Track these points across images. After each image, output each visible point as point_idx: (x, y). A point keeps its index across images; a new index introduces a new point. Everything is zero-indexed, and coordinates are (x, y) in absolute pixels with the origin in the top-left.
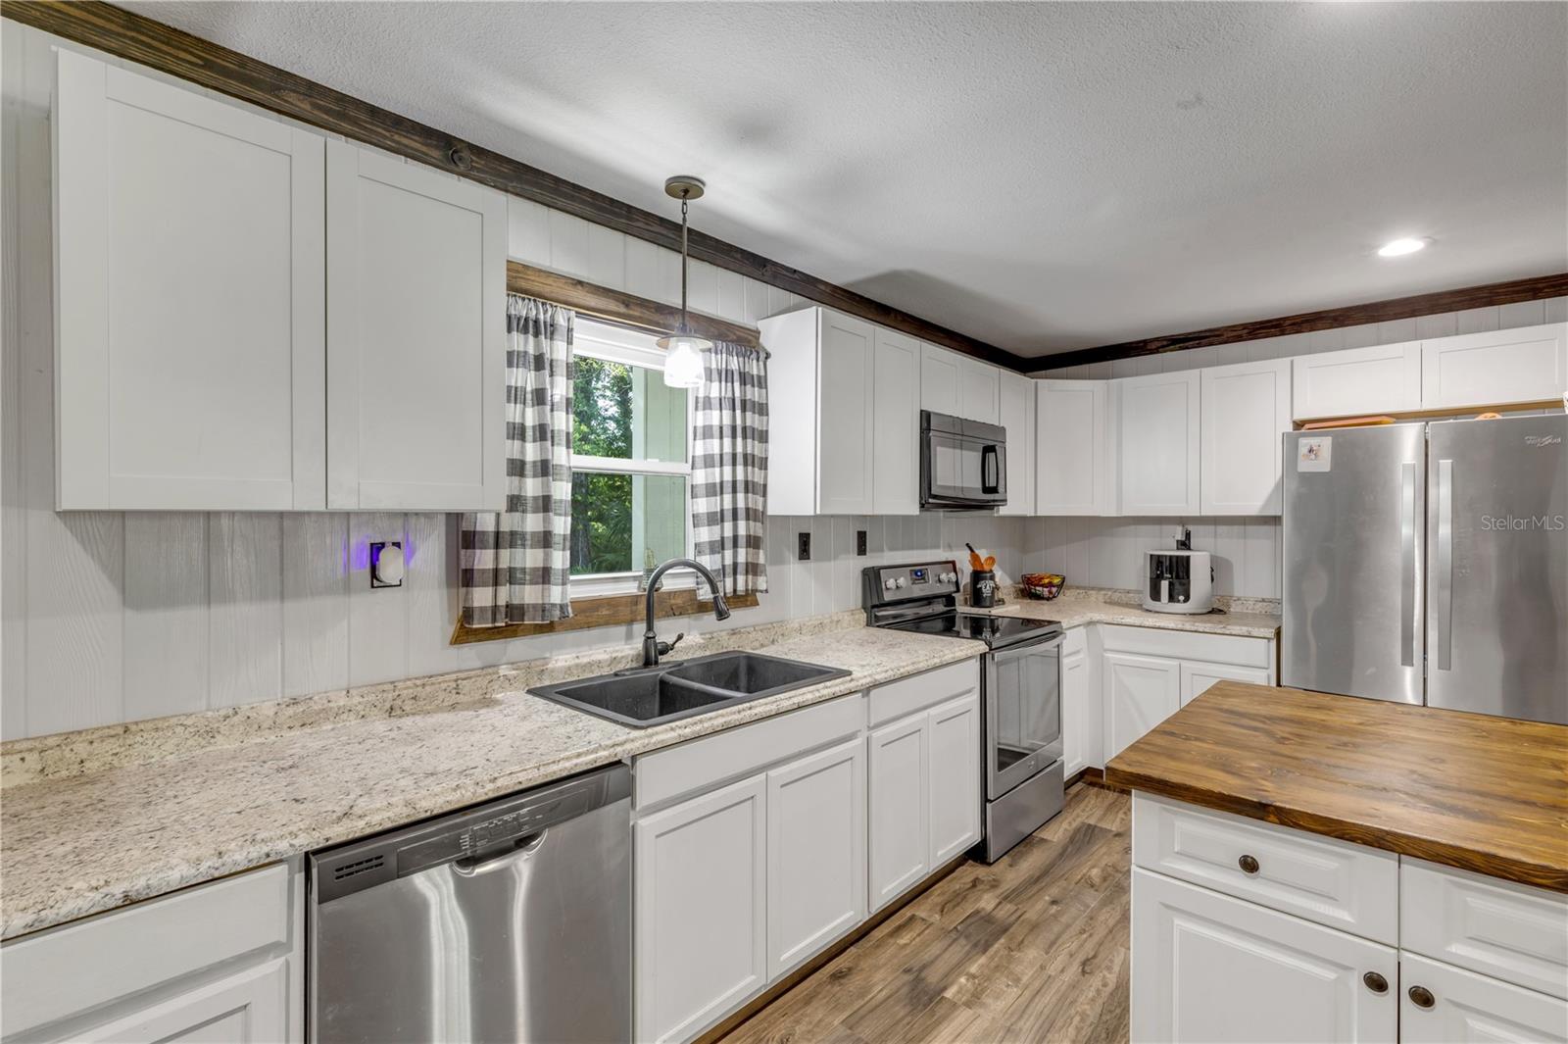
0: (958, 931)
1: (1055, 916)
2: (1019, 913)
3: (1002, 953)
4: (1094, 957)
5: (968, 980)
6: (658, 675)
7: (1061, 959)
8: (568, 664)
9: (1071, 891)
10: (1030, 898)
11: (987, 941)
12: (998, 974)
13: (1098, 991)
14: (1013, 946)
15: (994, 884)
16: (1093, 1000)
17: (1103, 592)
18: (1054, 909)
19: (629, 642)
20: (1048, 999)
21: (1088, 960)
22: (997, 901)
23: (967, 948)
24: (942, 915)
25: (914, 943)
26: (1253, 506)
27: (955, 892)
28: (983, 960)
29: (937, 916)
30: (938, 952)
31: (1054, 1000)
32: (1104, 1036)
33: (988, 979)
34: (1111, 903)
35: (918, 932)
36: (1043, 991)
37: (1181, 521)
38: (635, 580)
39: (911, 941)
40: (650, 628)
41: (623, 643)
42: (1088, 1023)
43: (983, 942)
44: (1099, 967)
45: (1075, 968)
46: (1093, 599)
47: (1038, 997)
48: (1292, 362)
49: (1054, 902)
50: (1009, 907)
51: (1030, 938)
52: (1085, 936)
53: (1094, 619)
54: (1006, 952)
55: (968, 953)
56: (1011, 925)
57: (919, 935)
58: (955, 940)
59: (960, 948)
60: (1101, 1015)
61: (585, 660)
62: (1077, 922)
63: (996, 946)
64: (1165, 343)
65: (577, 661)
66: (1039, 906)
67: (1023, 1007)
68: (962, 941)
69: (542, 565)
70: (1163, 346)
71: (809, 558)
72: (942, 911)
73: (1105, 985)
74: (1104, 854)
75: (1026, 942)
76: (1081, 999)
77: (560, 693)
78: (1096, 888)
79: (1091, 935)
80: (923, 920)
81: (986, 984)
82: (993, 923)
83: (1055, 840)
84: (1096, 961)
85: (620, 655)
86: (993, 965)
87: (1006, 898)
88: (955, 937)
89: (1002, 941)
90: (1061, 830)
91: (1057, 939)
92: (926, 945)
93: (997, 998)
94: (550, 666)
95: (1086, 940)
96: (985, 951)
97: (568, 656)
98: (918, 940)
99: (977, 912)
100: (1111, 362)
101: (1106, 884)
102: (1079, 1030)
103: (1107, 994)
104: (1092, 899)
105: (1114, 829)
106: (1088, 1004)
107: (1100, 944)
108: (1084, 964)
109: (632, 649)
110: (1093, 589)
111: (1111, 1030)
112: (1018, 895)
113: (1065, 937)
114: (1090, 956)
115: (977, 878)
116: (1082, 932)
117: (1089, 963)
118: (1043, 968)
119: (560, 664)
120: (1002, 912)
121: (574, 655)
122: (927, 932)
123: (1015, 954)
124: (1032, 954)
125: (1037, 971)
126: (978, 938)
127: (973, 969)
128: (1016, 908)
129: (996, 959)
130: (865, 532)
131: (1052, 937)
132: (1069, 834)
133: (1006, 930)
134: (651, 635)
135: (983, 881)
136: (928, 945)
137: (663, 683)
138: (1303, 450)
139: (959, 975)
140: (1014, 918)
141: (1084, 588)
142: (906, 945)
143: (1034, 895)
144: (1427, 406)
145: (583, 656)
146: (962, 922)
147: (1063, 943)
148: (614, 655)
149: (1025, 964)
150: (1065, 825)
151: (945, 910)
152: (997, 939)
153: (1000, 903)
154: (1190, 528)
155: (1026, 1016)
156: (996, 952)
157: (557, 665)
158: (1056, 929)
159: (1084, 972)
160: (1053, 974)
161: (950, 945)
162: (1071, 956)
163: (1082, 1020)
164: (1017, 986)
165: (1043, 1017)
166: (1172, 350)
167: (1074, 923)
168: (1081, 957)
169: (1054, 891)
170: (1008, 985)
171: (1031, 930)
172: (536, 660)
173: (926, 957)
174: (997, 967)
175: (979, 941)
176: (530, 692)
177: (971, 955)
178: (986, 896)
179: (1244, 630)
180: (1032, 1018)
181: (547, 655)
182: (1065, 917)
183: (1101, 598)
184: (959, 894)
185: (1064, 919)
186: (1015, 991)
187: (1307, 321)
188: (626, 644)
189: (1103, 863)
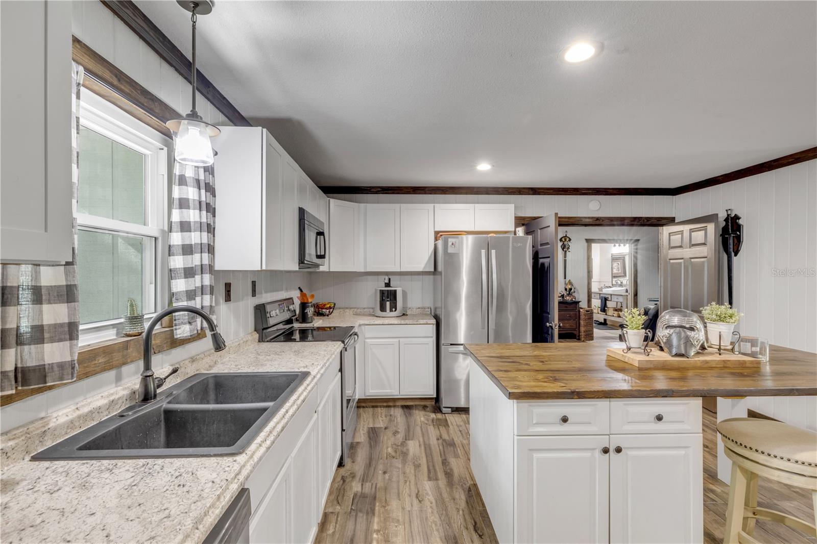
0: (354, 510)
1: (390, 479)
2: (374, 486)
3: (381, 511)
4: (418, 492)
5: (377, 534)
6: (162, 406)
7: (407, 499)
8: (70, 417)
9: (387, 464)
10: (373, 475)
11: (371, 508)
12: (388, 523)
13: (431, 507)
14: (384, 504)
15: (353, 476)
16: (432, 513)
17: (353, 310)
18: (387, 476)
19: (119, 384)
20: (416, 523)
21: (417, 494)
22: (360, 484)
23: (365, 517)
24: (340, 505)
25: (337, 529)
26: (420, 267)
27: (337, 489)
28: (376, 519)
29: (338, 507)
30: (353, 527)
31: (419, 522)
32: (448, 528)
33: (386, 529)
34: (406, 462)
35: (334, 521)
36: (411, 520)
37: (387, 273)
38: (113, 328)
39: (335, 529)
40: (147, 367)
41: (114, 385)
42: (439, 525)
43: (369, 510)
44: (423, 495)
45: (415, 501)
46: (347, 313)
47: (412, 524)
48: (434, 206)
49: (385, 473)
50: (368, 485)
51: (388, 496)
52: (408, 483)
53: (361, 323)
54: (383, 509)
55: (367, 519)
56: (375, 493)
57: (336, 523)
58: (356, 516)
59: (362, 518)
60: (440, 518)
61: (86, 410)
62: (400, 477)
63: (377, 508)
64: (379, 189)
65: (78, 413)
66: (380, 477)
67: (410, 534)
68: (360, 515)
69: (66, 321)
70: (379, 191)
71: (230, 301)
72: (339, 503)
73: (431, 503)
74: (387, 440)
75: (388, 499)
76: (429, 515)
77: (81, 449)
78: (395, 457)
79: (410, 482)
80: (332, 513)
81: (387, 532)
82: (367, 497)
83: (363, 441)
84: (420, 493)
85: (117, 397)
86: (382, 519)
87: (363, 481)
88: (354, 514)
89: (377, 504)
90: (362, 435)
91: (398, 490)
92: (344, 527)
93: (396, 536)
94: (52, 425)
95: (410, 485)
96: (374, 514)
97: (68, 410)
98: (337, 526)
99: (355, 495)
100: (354, 195)
101: (398, 454)
102: (438, 530)
103: (435, 506)
104: (398, 463)
105: (382, 426)
106: (432, 516)
107: (416, 484)
108: (417, 497)
109: (125, 389)
110: (347, 308)
111: (448, 523)
112: (367, 476)
113: (401, 488)
114: (417, 492)
115: (343, 476)
116: (406, 482)
117: (418, 496)
118: (403, 508)
119: (63, 420)
120: (367, 489)
121: (74, 408)
122: (339, 519)
123: (388, 508)
124: (394, 504)
125: (402, 512)
126: (366, 508)
127: (376, 527)
128: (371, 484)
129: (382, 515)
130: (255, 281)
131: (396, 491)
132: (366, 435)
133: (375, 498)
134: (149, 373)
135: (347, 477)
136: (346, 526)
137: (168, 413)
138: (450, 244)
139: (372, 535)
140: (374, 489)
141: (343, 308)
142: (334, 533)
143: (374, 473)
144: (477, 229)
145: (83, 406)
146: (352, 504)
147: (403, 492)
148: (112, 398)
149: (395, 511)
150: (362, 432)
151: (340, 502)
152: (374, 505)
153: (362, 485)
154: (390, 277)
155: (415, 538)
156: (379, 511)
157: (58, 422)
158: (395, 485)
159: (420, 501)
160: (409, 509)
161: (356, 520)
162: (410, 496)
163: (436, 525)
164: (400, 524)
165: (421, 533)
166: (382, 193)
167: (399, 479)
168: (414, 495)
169: (381, 467)
170: (396, 526)
171: (385, 492)
172: (32, 422)
173: (349, 534)
174: (385, 519)
175: (367, 511)
176: (34, 459)
177: (369, 521)
178: (354, 484)
179: (424, 321)
180: (418, 537)
181: (43, 415)
182: (394, 477)
183: (351, 313)
184: (340, 489)
185: (394, 479)
186: (401, 528)
187: (434, 190)
188: (116, 387)
189: (390, 444)
